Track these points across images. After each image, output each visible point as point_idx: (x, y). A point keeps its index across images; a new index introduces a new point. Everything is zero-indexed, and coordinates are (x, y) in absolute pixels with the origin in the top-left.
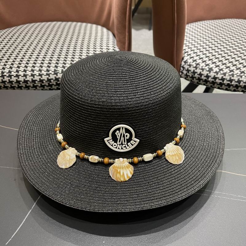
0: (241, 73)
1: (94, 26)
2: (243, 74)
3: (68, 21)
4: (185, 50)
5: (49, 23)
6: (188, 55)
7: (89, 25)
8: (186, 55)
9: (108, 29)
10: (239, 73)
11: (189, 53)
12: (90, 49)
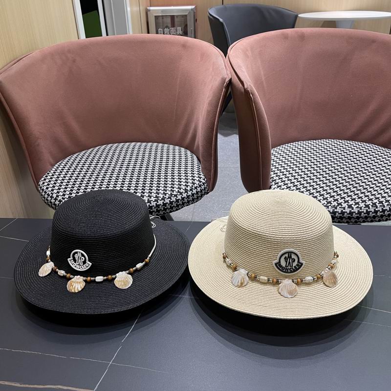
0: (328, 204)
1: (177, 148)
2: (329, 204)
3: (148, 142)
4: (273, 178)
5: (127, 144)
6: (276, 184)
7: (171, 146)
8: (273, 183)
9: (192, 152)
10: (326, 203)
11: (277, 181)
12: (175, 177)
